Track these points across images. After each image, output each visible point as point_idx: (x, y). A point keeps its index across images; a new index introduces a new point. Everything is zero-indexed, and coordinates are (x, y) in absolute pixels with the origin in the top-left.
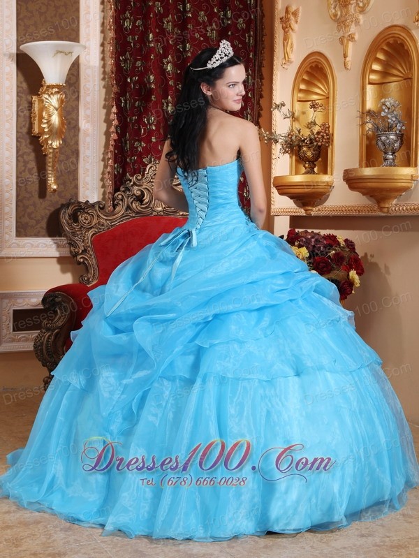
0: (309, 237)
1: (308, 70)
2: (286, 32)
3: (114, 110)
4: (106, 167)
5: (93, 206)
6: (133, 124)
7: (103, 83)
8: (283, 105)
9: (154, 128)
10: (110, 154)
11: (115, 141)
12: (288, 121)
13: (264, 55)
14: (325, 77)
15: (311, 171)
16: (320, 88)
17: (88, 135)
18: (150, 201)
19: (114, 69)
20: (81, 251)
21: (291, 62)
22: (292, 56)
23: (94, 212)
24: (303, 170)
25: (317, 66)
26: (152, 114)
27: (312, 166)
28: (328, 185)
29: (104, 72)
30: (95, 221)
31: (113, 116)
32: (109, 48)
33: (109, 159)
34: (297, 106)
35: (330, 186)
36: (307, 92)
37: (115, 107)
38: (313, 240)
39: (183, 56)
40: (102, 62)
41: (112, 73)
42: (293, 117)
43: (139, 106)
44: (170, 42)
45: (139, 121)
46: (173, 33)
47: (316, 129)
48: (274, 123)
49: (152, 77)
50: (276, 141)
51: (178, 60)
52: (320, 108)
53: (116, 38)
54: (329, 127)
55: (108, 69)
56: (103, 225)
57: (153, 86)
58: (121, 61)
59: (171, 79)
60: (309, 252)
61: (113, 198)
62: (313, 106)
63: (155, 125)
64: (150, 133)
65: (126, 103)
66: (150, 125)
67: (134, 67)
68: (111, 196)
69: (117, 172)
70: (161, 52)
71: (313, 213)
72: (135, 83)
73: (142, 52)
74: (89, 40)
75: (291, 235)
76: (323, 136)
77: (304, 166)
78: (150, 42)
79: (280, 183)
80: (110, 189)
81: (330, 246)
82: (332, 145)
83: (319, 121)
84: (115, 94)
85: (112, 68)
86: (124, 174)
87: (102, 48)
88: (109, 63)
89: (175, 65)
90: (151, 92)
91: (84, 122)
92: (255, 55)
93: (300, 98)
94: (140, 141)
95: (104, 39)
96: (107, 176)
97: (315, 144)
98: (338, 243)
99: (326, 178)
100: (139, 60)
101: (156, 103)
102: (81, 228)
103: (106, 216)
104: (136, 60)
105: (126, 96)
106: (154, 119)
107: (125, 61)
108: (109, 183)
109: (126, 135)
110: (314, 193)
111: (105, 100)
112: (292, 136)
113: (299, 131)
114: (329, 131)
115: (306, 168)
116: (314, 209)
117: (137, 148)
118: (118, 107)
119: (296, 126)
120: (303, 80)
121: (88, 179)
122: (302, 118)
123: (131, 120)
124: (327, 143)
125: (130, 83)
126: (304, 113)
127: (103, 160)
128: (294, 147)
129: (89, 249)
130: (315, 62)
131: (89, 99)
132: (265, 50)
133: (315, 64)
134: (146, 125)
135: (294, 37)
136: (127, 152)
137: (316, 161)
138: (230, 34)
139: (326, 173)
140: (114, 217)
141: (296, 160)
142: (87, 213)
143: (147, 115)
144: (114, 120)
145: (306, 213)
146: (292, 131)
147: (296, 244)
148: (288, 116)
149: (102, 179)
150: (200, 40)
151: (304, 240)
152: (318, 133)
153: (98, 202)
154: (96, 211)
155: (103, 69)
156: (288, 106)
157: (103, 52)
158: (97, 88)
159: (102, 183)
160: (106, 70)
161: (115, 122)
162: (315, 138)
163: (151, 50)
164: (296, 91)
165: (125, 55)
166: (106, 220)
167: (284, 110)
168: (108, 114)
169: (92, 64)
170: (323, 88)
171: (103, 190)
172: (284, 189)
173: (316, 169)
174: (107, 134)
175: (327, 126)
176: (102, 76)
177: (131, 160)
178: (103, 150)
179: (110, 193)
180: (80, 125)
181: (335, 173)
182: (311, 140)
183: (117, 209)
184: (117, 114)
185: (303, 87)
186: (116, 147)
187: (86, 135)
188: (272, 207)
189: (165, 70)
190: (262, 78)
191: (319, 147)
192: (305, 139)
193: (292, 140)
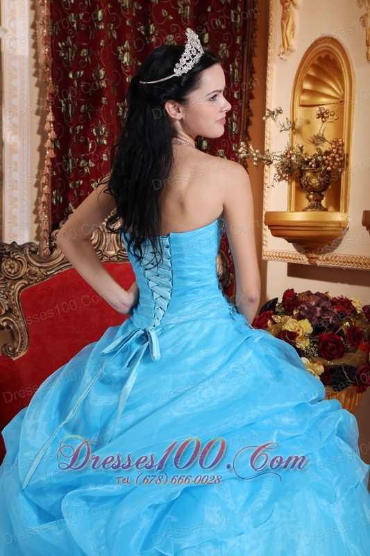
0: (313, 303)
1: (316, 62)
2: (285, 8)
3: (50, 117)
4: (40, 194)
5: (22, 248)
6: (78, 137)
7: (35, 80)
8: (279, 112)
9: (105, 142)
10: (44, 177)
11: (52, 160)
12: (286, 135)
13: (256, 39)
14: (339, 73)
15: (316, 206)
16: (331, 88)
17: (16, 152)
18: (100, 242)
19: (50, 61)
20: (4, 312)
21: (292, 51)
22: (294, 43)
23: (24, 258)
24: (306, 203)
25: (327, 57)
26: (102, 123)
27: (318, 197)
28: (340, 227)
29: (37, 65)
30: (24, 270)
31: (49, 126)
32: (43, 32)
33: (44, 185)
34: (300, 112)
35: (342, 227)
36: (313, 93)
37: (51, 113)
38: (319, 309)
39: (146, 41)
40: (34, 51)
41: (47, 66)
42: (294, 129)
43: (85, 112)
44: (128, 23)
45: (86, 133)
46: (131, 9)
47: (325, 147)
48: (267, 134)
49: (102, 72)
50: (270, 162)
51: (139, 48)
52: (330, 117)
53: (52, 17)
54: (343, 145)
55: (42, 60)
56: (35, 275)
57: (104, 85)
58: (59, 48)
59: (128, 73)
60: (312, 326)
61: (50, 238)
62: (321, 116)
63: (107, 139)
64: (100, 148)
65: (67, 107)
66: (101, 137)
67: (78, 57)
68: (47, 235)
69: (56, 200)
70: (115, 36)
71: (318, 263)
72: (80, 80)
73: (88, 35)
74: (14, 19)
75: (288, 298)
76: (334, 158)
77: (308, 198)
78: (99, 23)
79: (274, 221)
80: (45, 225)
81: (342, 317)
82: (347, 169)
83: (329, 135)
84: (52, 95)
85: (47, 59)
86: (65, 204)
87: (33, 31)
88: (43, 52)
89: (134, 55)
90: (101, 92)
91: (10, 133)
92: (243, 39)
93: (303, 101)
94: (86, 159)
95: (36, 17)
96: (41, 207)
97: (323, 168)
98: (354, 310)
99: (338, 217)
100: (85, 47)
101: (108, 107)
102: (4, 280)
103: (40, 263)
104: (81, 48)
105: (66, 97)
106: (106, 130)
107: (66, 48)
108: (45, 217)
109: (67, 152)
110: (320, 237)
111: (39, 103)
112: (291, 155)
113: (301, 149)
114: (343, 150)
115: (310, 200)
116: (321, 257)
117: (83, 168)
118: (56, 112)
119: (298, 141)
120: (309, 78)
121: (16, 211)
122: (305, 129)
123: (74, 130)
124: (340, 167)
125: (72, 80)
126: (308, 122)
127: (37, 185)
128: (293, 170)
129: (15, 308)
130: (325, 51)
131: (16, 102)
132: (256, 32)
133: (325, 54)
134: (94, 138)
135: (296, 15)
136: (69, 174)
137: (324, 190)
138: (209, 10)
139: (337, 209)
140: (51, 264)
141: (297, 188)
142: (14, 259)
143: (97, 125)
144: (50, 131)
145: (309, 261)
146: (292, 148)
147: (295, 313)
148: (287, 127)
149: (36, 212)
150: (168, 20)
151: (306, 309)
152: (327, 153)
153: (30, 244)
154: (26, 255)
155: (34, 61)
156: (287, 113)
157: (34, 36)
158: (26, 86)
159: (35, 216)
160: (39, 61)
161: (52, 135)
162: (324, 161)
163: (100, 35)
164: (297, 93)
165: (65, 40)
166: (39, 268)
167: (281, 118)
168: (42, 123)
169: (19, 52)
170: (335, 88)
171: (36, 226)
172: (279, 229)
173: (323, 203)
174: (42, 150)
175: (340, 143)
176: (34, 70)
177: (74, 185)
178: (36, 172)
179: (46, 230)
180: (4, 137)
181: (350, 209)
182: (317, 162)
183: (56, 252)
184: (54, 123)
185: (307, 86)
186: (53, 168)
187: (13, 151)
188: (264, 248)
189: (120, 62)
190: (252, 71)
191: (328, 172)
192: (310, 160)
193: (291, 161)
